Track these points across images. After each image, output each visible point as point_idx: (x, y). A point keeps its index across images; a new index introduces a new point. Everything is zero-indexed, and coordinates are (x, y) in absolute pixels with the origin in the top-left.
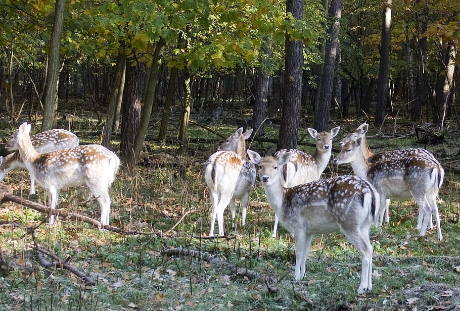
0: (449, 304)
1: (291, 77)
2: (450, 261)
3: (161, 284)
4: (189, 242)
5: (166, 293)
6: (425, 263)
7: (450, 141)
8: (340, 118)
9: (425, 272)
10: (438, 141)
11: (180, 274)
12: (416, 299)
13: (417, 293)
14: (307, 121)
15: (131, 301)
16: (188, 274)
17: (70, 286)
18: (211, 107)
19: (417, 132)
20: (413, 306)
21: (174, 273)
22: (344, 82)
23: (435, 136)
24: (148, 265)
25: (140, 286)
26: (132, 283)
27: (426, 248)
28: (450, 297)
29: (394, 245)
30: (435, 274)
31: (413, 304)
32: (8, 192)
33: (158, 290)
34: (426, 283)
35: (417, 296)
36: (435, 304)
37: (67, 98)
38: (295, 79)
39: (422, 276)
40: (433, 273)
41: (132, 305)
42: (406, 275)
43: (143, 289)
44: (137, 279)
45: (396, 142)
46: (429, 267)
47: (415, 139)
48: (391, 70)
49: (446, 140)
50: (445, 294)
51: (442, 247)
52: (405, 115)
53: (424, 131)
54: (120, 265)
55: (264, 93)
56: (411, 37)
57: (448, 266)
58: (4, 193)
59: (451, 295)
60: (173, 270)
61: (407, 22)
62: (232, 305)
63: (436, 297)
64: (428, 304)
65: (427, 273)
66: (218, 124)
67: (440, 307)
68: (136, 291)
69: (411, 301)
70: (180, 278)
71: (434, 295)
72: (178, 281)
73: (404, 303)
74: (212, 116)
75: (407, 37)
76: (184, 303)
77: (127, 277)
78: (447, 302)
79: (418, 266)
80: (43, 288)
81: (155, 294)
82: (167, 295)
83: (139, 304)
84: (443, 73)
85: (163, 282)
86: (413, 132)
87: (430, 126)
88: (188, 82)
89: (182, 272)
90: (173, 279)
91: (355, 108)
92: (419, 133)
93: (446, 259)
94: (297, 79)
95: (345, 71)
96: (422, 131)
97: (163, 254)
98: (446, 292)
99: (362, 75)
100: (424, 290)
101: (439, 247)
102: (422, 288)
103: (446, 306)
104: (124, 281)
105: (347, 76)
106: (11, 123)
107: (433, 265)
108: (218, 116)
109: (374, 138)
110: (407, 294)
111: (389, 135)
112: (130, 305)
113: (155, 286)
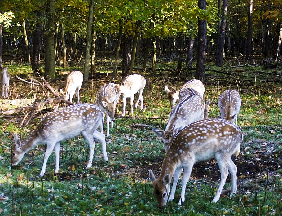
0: (264, 150)
1: (201, 40)
2: (268, 128)
3: (129, 142)
4: (145, 120)
5: (131, 146)
6: (256, 129)
7: (280, 67)
8: (230, 57)
9: (256, 133)
10: (274, 67)
11: (139, 137)
12: (249, 147)
13: (250, 144)
14: (214, 58)
15: (114, 150)
16: (142, 136)
17: (86, 143)
18: (170, 53)
19: (264, 63)
20: (247, 151)
21: (136, 136)
22: (232, 40)
23: (272, 65)
24: (125, 132)
25: (119, 143)
26: (115, 142)
27: (258, 121)
28: (265, 146)
29: (243, 120)
30: (260, 134)
31: (247, 150)
32: (63, 99)
33: (127, 145)
34: (254, 139)
35: (250, 146)
36: (258, 150)
37: (104, 51)
38: (203, 40)
39: (254, 136)
40: (259, 134)
41: (115, 152)
42: (246, 135)
43: (120, 144)
44: (118, 139)
45: (254, 68)
46: (258, 131)
47: (263, 66)
48: (253, 34)
49: (278, 66)
50: (263, 145)
51: (266, 121)
52: (261, 54)
53: (267, 62)
54: (112, 133)
55: (192, 47)
56: (262, 18)
57: (267, 130)
58: (61, 99)
59: (266, 145)
60: (136, 135)
61: (260, 11)
62: (160, 152)
63: (258, 146)
64: (255, 150)
65: (256, 134)
66: (172, 61)
67: (260, 151)
68: (117, 145)
69: (246, 148)
70: (138, 139)
71: (258, 145)
72: (138, 140)
73: (243, 149)
74: (169, 58)
75: (261, 18)
76: (138, 151)
77: (113, 139)
78: (263, 149)
79: (253, 130)
80: (74, 145)
81: (126, 147)
82: (131, 147)
83: (118, 152)
84: (277, 34)
85: (130, 141)
86: (262, 63)
87: (271, 60)
88: (154, 43)
89: (140, 135)
90: (135, 139)
91: (237, 52)
92: (265, 63)
93: (266, 127)
94: (204, 40)
95: (232, 34)
96: (266, 62)
97: (133, 127)
98: (263, 144)
99: (240, 36)
100: (253, 142)
101: (265, 120)
102: (252, 142)
103: (263, 151)
104: (112, 141)
105: (233, 37)
106: (76, 64)
107: (260, 130)
108: (172, 58)
109: (244, 66)
110: (245, 145)
111: (251, 65)
112: (113, 152)
113: (126, 143)
